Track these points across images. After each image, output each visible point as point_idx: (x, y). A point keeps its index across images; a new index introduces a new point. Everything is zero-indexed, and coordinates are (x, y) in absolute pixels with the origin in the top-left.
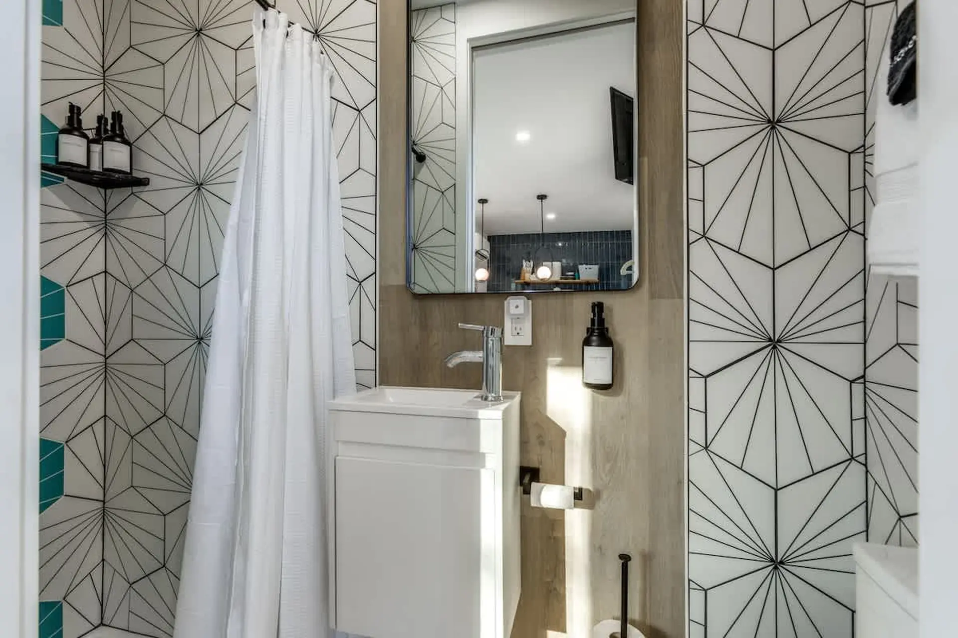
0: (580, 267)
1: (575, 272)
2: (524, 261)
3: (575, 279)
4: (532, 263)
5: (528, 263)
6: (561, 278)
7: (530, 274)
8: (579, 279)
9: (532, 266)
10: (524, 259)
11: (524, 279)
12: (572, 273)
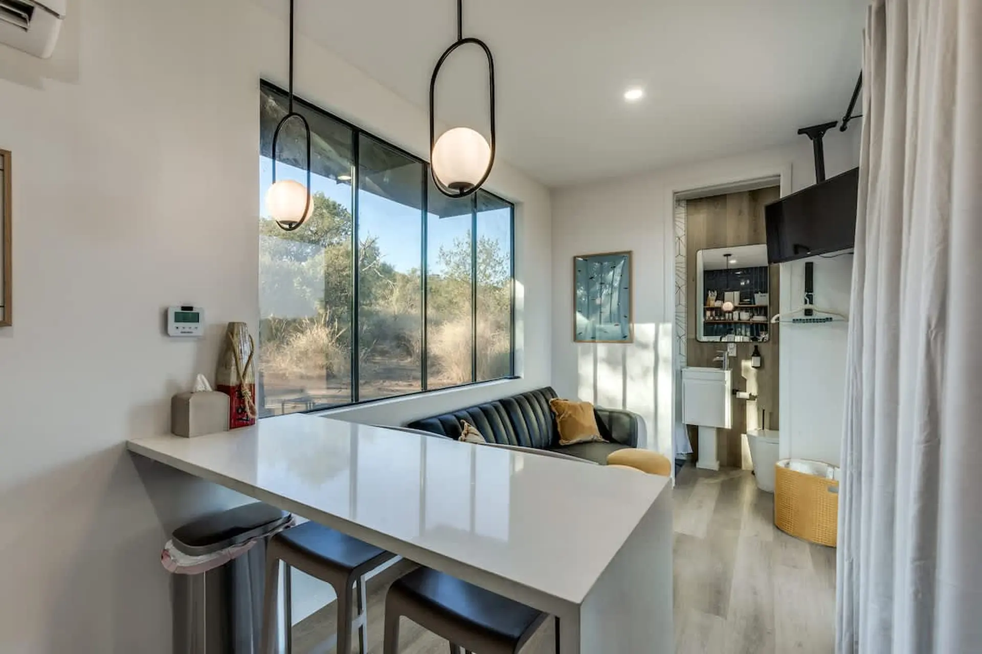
0: (756, 295)
1: (751, 298)
2: (709, 292)
3: (751, 304)
4: (716, 292)
5: (712, 292)
6: (739, 304)
7: (714, 301)
8: (754, 304)
9: (716, 295)
10: (710, 290)
11: (709, 305)
12: (748, 300)
